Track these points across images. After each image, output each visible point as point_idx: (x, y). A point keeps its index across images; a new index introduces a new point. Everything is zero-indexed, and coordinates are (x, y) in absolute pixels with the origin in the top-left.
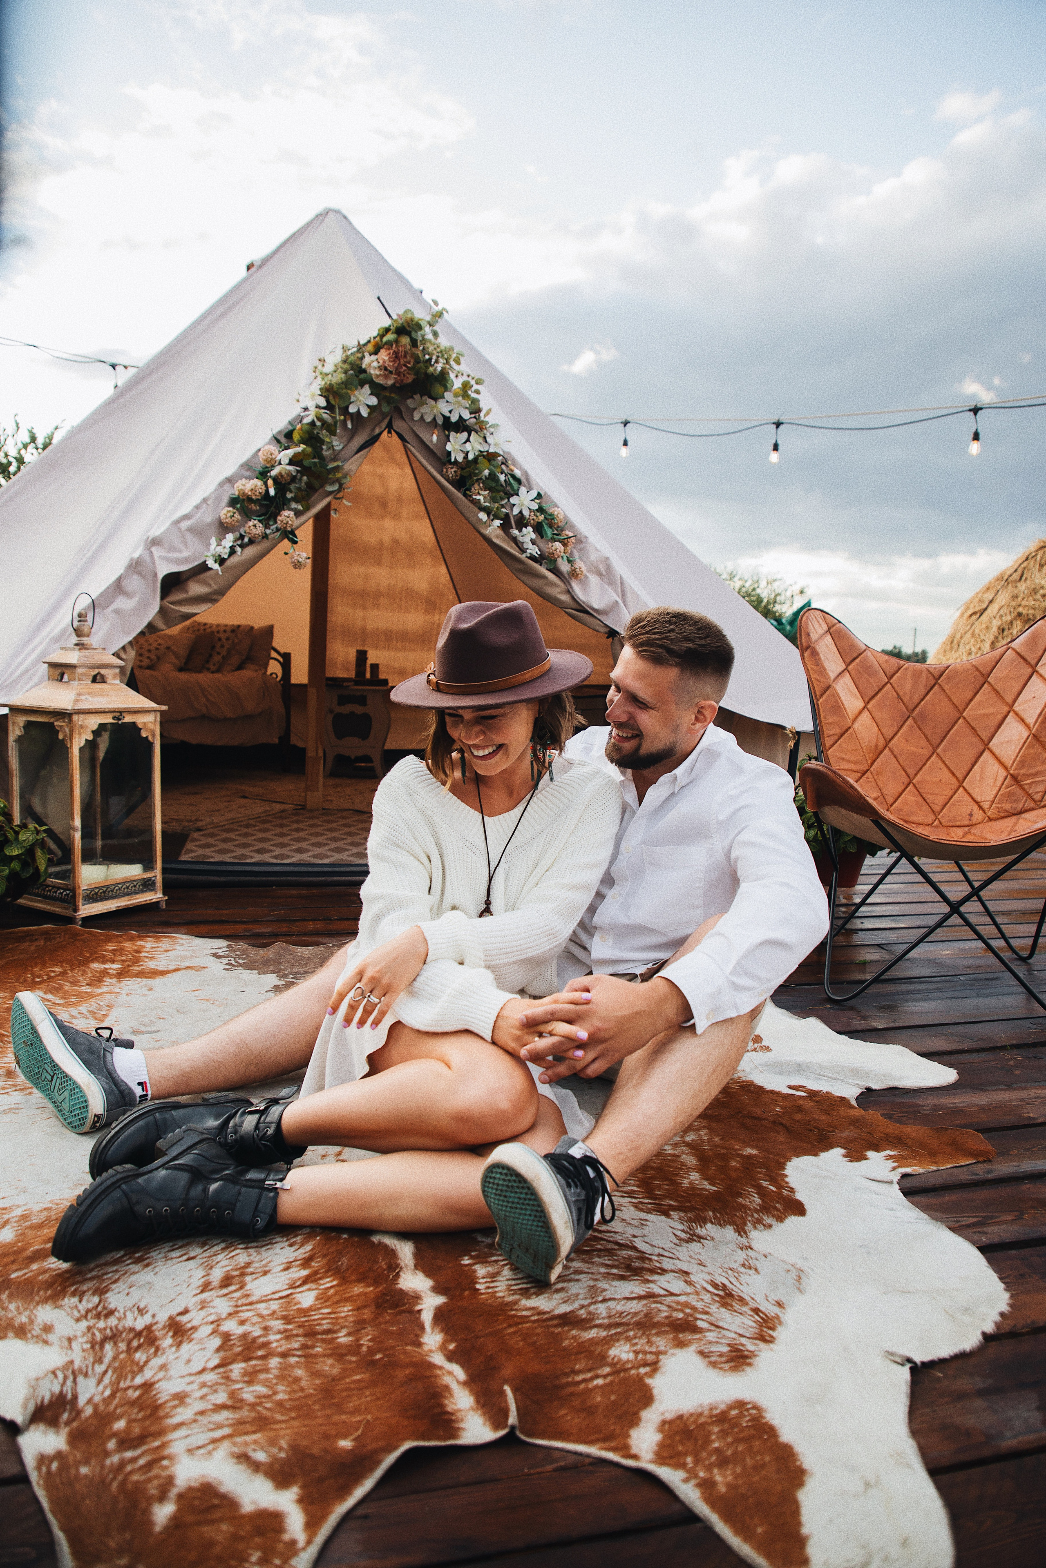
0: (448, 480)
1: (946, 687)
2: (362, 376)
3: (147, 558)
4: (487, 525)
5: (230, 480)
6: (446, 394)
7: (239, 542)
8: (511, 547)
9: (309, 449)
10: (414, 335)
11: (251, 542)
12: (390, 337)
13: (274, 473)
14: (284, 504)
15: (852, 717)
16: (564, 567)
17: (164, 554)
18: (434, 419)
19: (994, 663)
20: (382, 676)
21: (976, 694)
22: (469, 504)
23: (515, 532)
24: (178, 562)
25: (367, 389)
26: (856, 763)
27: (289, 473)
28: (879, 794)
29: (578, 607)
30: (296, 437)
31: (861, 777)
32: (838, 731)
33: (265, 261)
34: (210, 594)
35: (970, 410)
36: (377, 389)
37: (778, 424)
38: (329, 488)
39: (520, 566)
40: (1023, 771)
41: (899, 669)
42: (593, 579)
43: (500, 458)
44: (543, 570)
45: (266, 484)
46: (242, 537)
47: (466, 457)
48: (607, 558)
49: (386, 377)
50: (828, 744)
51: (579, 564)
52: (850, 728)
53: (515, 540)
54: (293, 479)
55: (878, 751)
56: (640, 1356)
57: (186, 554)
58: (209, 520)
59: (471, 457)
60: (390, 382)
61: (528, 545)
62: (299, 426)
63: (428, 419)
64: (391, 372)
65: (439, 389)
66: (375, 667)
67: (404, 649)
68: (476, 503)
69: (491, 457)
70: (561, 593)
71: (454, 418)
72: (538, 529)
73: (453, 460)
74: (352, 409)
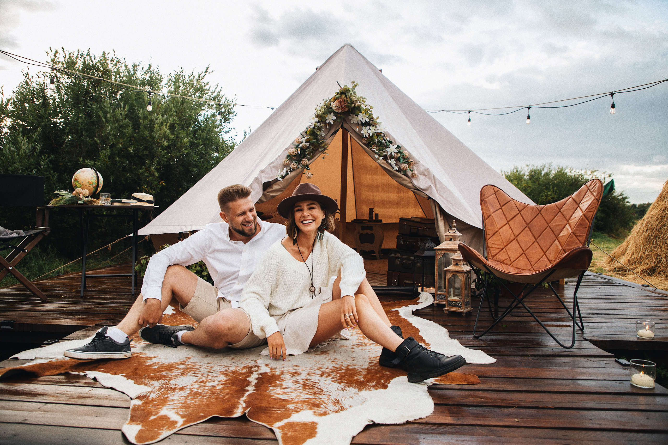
0: (363, 144)
1: (543, 214)
2: (330, 110)
3: (260, 178)
4: (378, 159)
5: (287, 149)
6: (360, 114)
7: (290, 170)
8: (389, 167)
9: (311, 137)
10: (347, 94)
11: (294, 170)
12: (338, 96)
13: (301, 146)
14: (305, 156)
15: (499, 227)
16: (409, 173)
17: (265, 176)
18: (358, 122)
19: (563, 204)
20: (379, 219)
21: (555, 217)
22: (371, 151)
23: (389, 161)
24: (268, 178)
25: (332, 114)
26: (499, 245)
27: (306, 145)
28: (508, 257)
29: (415, 188)
30: (308, 133)
31: (501, 251)
32: (492, 233)
33: (321, 67)
34: (280, 189)
35: (610, 95)
36: (336, 114)
37: (529, 108)
38: (320, 150)
39: (392, 174)
40: (567, 248)
41: (525, 208)
42: (422, 177)
43: (383, 134)
44: (401, 175)
45: (297, 150)
46: (291, 168)
47: (369, 135)
48: (428, 169)
49: (338, 109)
50: (488, 238)
51: (416, 172)
52: (497, 231)
53: (390, 164)
54: (308, 147)
55: (510, 241)
56: (296, 409)
57: (271, 175)
58: (280, 163)
59: (371, 135)
60: (340, 111)
61: (394, 166)
62: (309, 129)
63: (356, 122)
64: (340, 108)
65: (357, 112)
66: (377, 215)
67: (390, 208)
68: (374, 151)
69: (378, 134)
70: (408, 183)
71: (364, 122)
72: (398, 160)
73: (364, 136)
74: (328, 122)
